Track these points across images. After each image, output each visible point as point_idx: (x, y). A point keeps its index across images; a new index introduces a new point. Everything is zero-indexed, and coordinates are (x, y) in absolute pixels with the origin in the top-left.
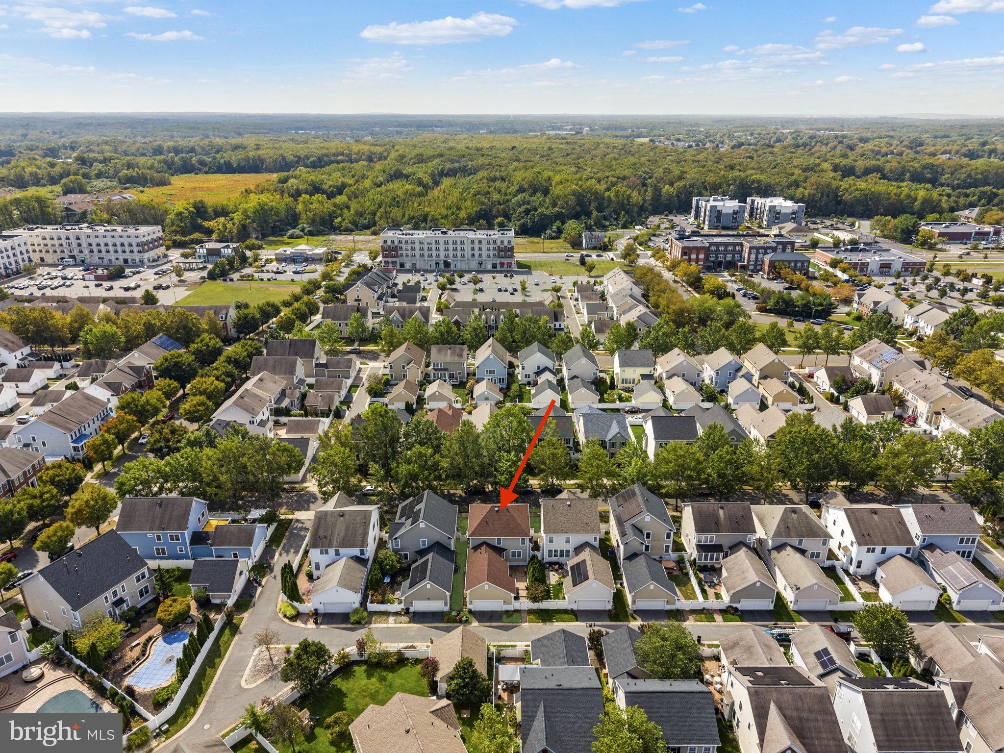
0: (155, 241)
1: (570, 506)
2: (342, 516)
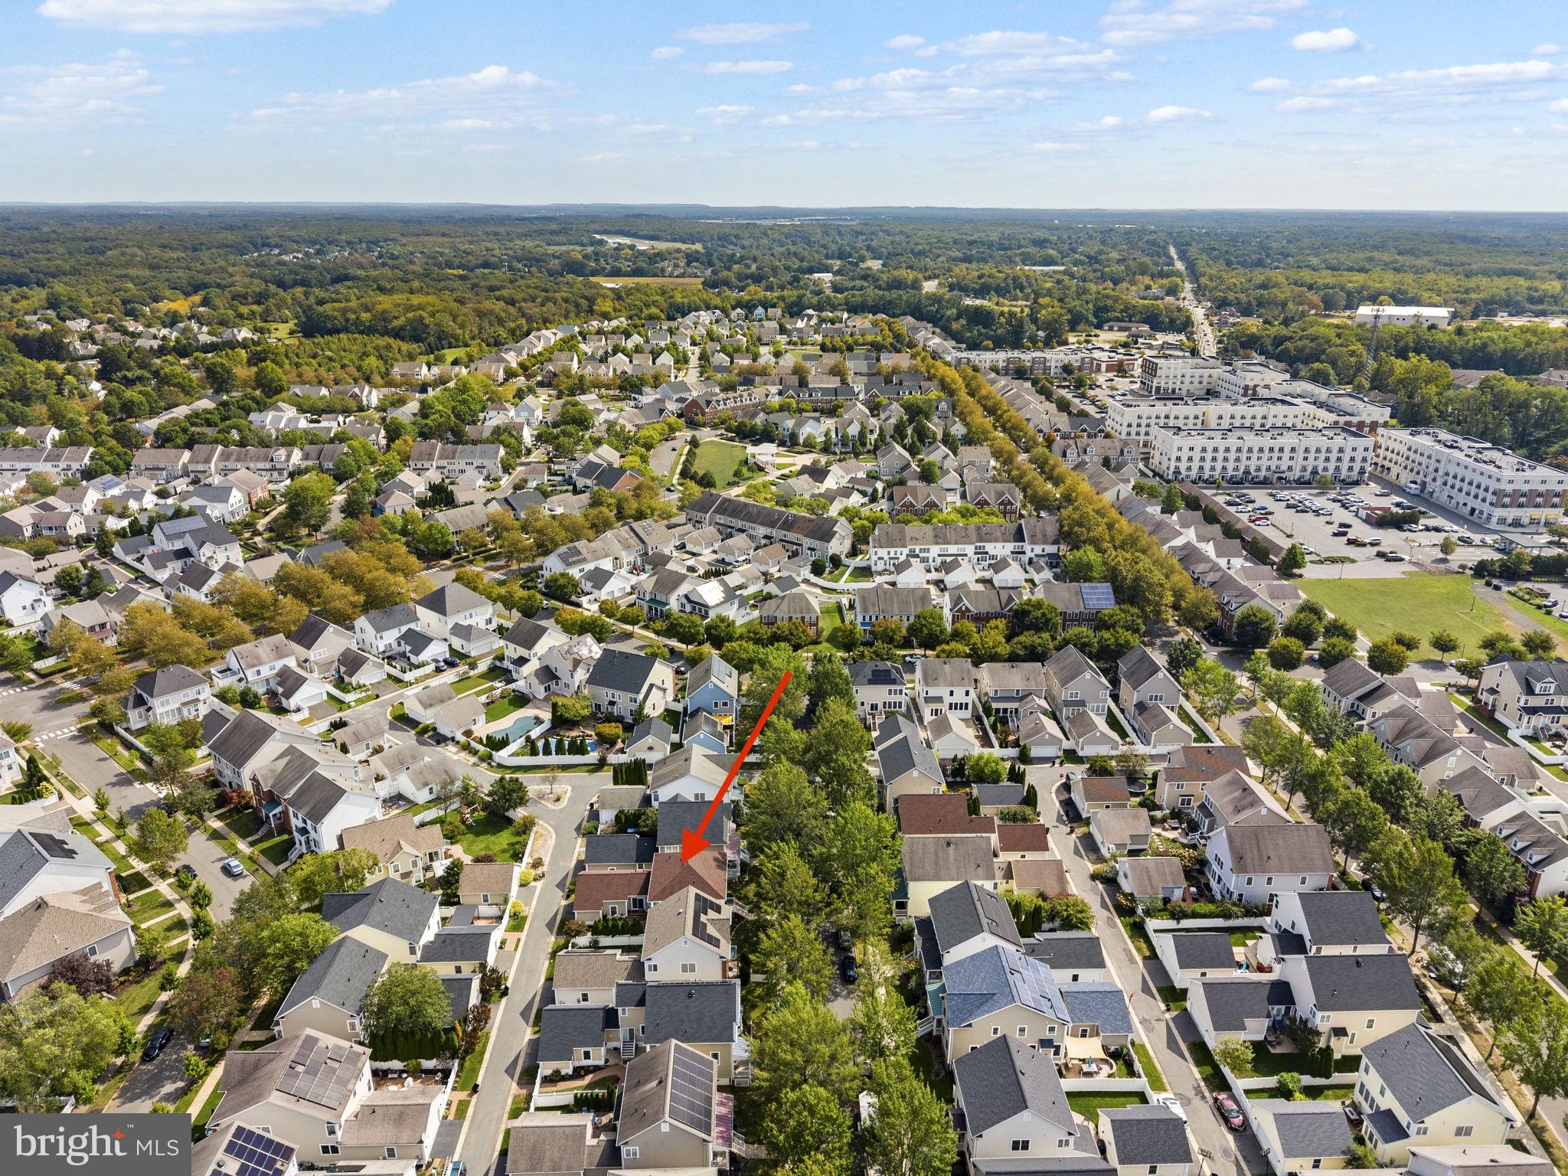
1: (679, 913)
2: (686, 760)
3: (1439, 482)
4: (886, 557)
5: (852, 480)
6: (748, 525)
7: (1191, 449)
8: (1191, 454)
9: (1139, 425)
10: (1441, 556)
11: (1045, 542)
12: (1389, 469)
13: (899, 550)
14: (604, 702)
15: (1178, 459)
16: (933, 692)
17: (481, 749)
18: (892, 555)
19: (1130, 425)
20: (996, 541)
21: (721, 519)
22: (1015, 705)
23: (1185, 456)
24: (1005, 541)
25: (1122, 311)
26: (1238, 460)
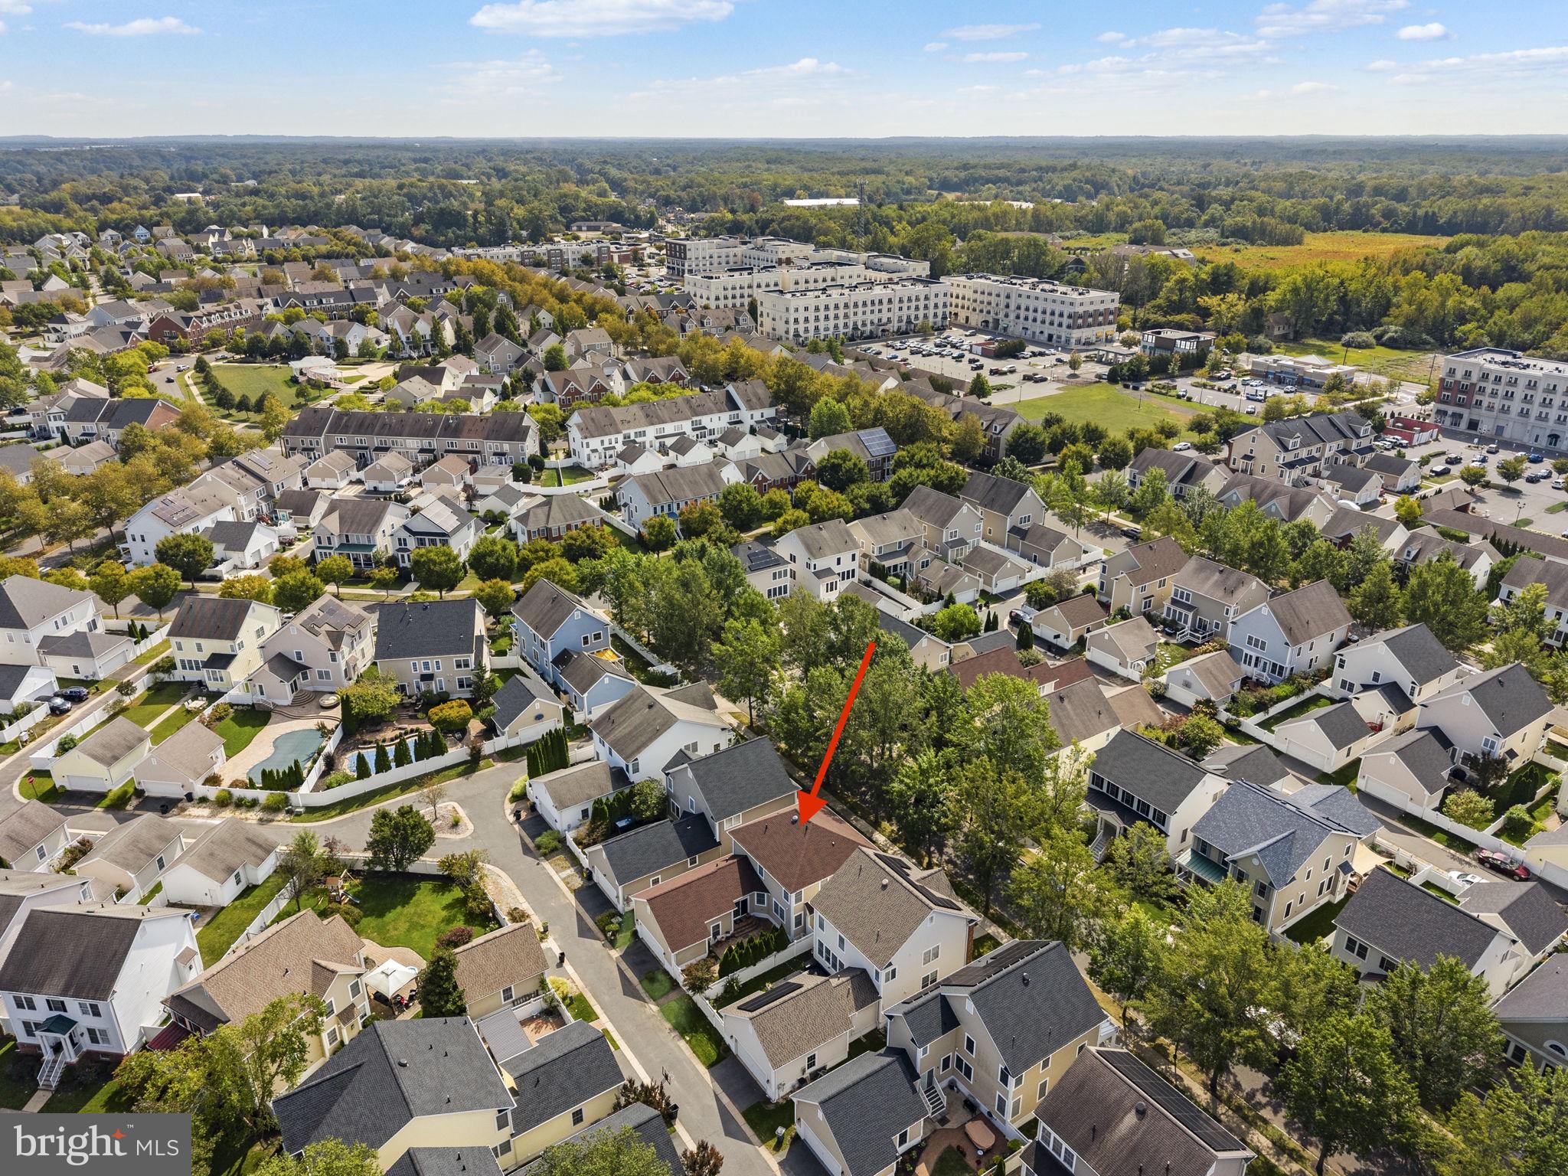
0: (1091, 316)
1: (884, 887)
2: (650, 707)
3: (1012, 316)
4: (600, 449)
5: (468, 379)
6: (389, 440)
7: (806, 309)
8: (806, 314)
9: (726, 298)
10: (1070, 371)
11: (762, 406)
12: (956, 314)
13: (613, 437)
14: (412, 680)
15: (796, 321)
16: (821, 564)
17: (263, 796)
18: (607, 445)
19: (717, 299)
20: (712, 412)
21: (346, 439)
22: (903, 559)
23: (801, 316)
24: (720, 411)
25: (585, 210)
26: (846, 316)
